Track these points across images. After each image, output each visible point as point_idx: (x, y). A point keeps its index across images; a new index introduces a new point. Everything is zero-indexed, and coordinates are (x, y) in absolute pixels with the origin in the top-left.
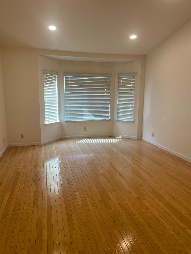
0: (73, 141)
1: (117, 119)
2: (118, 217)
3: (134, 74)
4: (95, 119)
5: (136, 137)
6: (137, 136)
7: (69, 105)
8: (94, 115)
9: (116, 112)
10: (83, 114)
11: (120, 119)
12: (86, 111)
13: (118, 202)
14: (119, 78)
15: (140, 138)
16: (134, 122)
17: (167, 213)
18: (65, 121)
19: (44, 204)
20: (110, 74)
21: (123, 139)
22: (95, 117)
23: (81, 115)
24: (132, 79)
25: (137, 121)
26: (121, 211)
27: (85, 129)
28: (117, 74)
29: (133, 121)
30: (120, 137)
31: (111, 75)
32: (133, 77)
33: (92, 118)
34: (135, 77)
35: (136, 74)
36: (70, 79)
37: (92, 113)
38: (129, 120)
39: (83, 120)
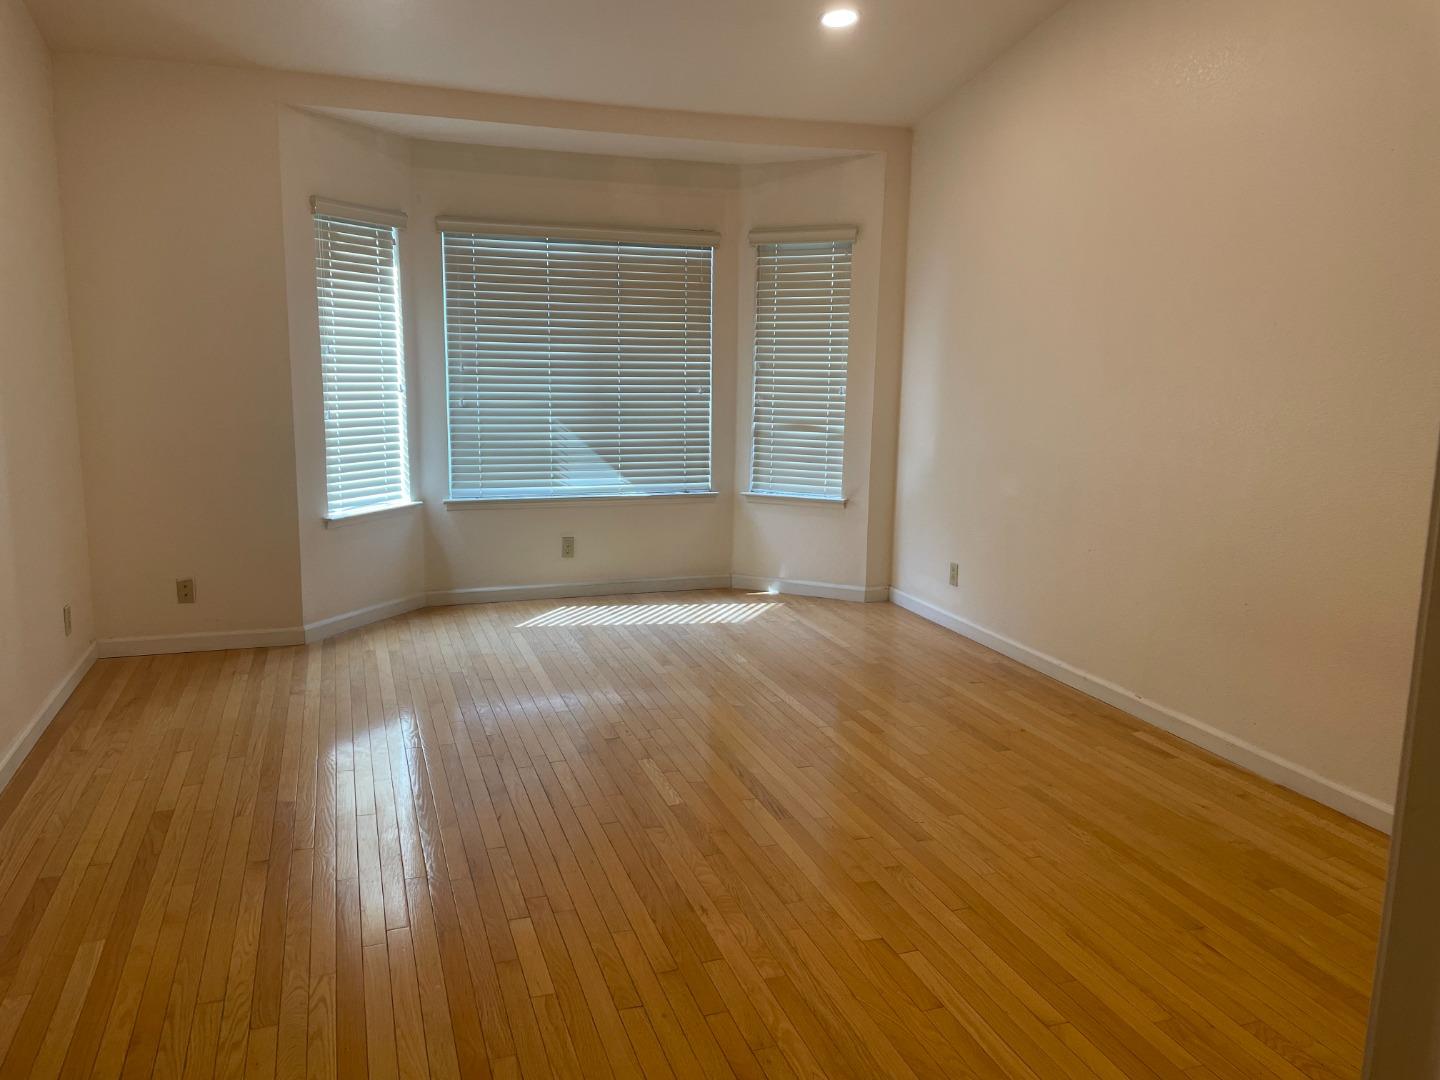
0: (494, 616)
1: (755, 487)
2: (769, 1062)
3: (847, 234)
4: (623, 490)
5: (858, 588)
6: (867, 586)
7: (475, 406)
8: (623, 468)
9: (747, 451)
10: (554, 462)
11: (767, 488)
12: (572, 440)
13: (768, 972)
14: (760, 251)
15: (882, 598)
16: (845, 503)
17: (1048, 1026)
18: (451, 499)
19: (316, 1006)
20: (710, 232)
21: (788, 604)
22: (625, 475)
23: (546, 463)
24: (837, 260)
25: (863, 501)
26: (785, 1024)
27: (568, 547)
28: (751, 232)
29: (839, 498)
30: (772, 591)
31: (719, 234)
32: (838, 249)
33: (613, 483)
34: (848, 248)
35: (857, 233)
36: (478, 253)
37: (609, 455)
38: (821, 492)
39: (556, 492)
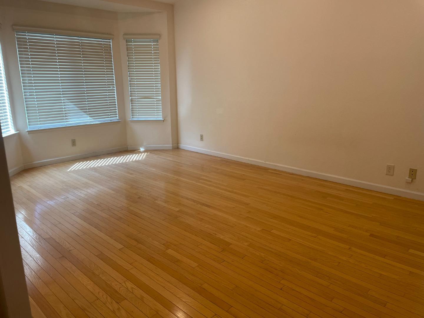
1: (132, 118)
3: (156, 37)
4: (90, 122)
5: (170, 146)
6: (172, 145)
7: (34, 95)
8: (89, 114)
9: (129, 106)
10: (65, 114)
11: (136, 118)
12: (71, 106)
13: (246, 244)
14: (127, 41)
15: (176, 148)
16: (163, 121)
17: (315, 237)
18: (29, 130)
20: (110, 34)
21: (150, 153)
22: (91, 117)
23: (63, 115)
24: (154, 45)
25: (169, 119)
26: (262, 254)
27: (74, 143)
28: (123, 35)
29: (161, 119)
30: (142, 149)
31: (113, 35)
32: (154, 42)
33: (86, 120)
34: (157, 41)
35: (160, 36)
36: (29, 39)
37: (85, 110)
38: (155, 118)
39: (67, 124)
